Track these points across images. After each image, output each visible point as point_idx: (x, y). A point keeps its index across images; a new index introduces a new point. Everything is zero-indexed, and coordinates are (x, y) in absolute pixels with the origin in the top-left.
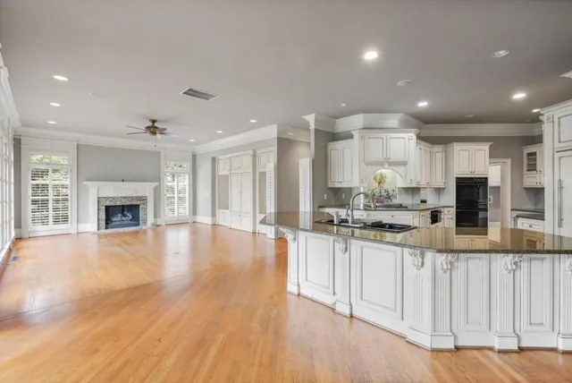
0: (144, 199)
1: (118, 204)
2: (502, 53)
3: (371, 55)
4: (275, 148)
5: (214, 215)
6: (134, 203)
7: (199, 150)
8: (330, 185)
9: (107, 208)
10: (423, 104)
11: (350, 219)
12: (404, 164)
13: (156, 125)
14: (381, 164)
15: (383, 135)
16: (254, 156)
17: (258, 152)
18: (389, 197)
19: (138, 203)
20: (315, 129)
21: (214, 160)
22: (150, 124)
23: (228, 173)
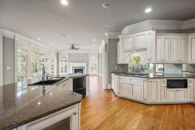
0: (84, 67)
1: (77, 68)
6: (81, 68)
9: (75, 69)
12: (145, 49)
13: (73, 46)
14: (131, 51)
18: (143, 69)
19: (82, 68)
22: (72, 46)
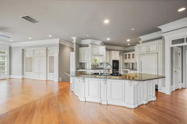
2: (133, 29)
3: (106, 22)
4: (58, 48)
5: (23, 74)
7: (13, 45)
8: (80, 62)
10: (108, 39)
11: (105, 73)
14: (97, 55)
15: (98, 47)
16: (47, 50)
17: (49, 48)
18: (98, 66)
20: (76, 43)
21: (23, 50)
23: (32, 56)
